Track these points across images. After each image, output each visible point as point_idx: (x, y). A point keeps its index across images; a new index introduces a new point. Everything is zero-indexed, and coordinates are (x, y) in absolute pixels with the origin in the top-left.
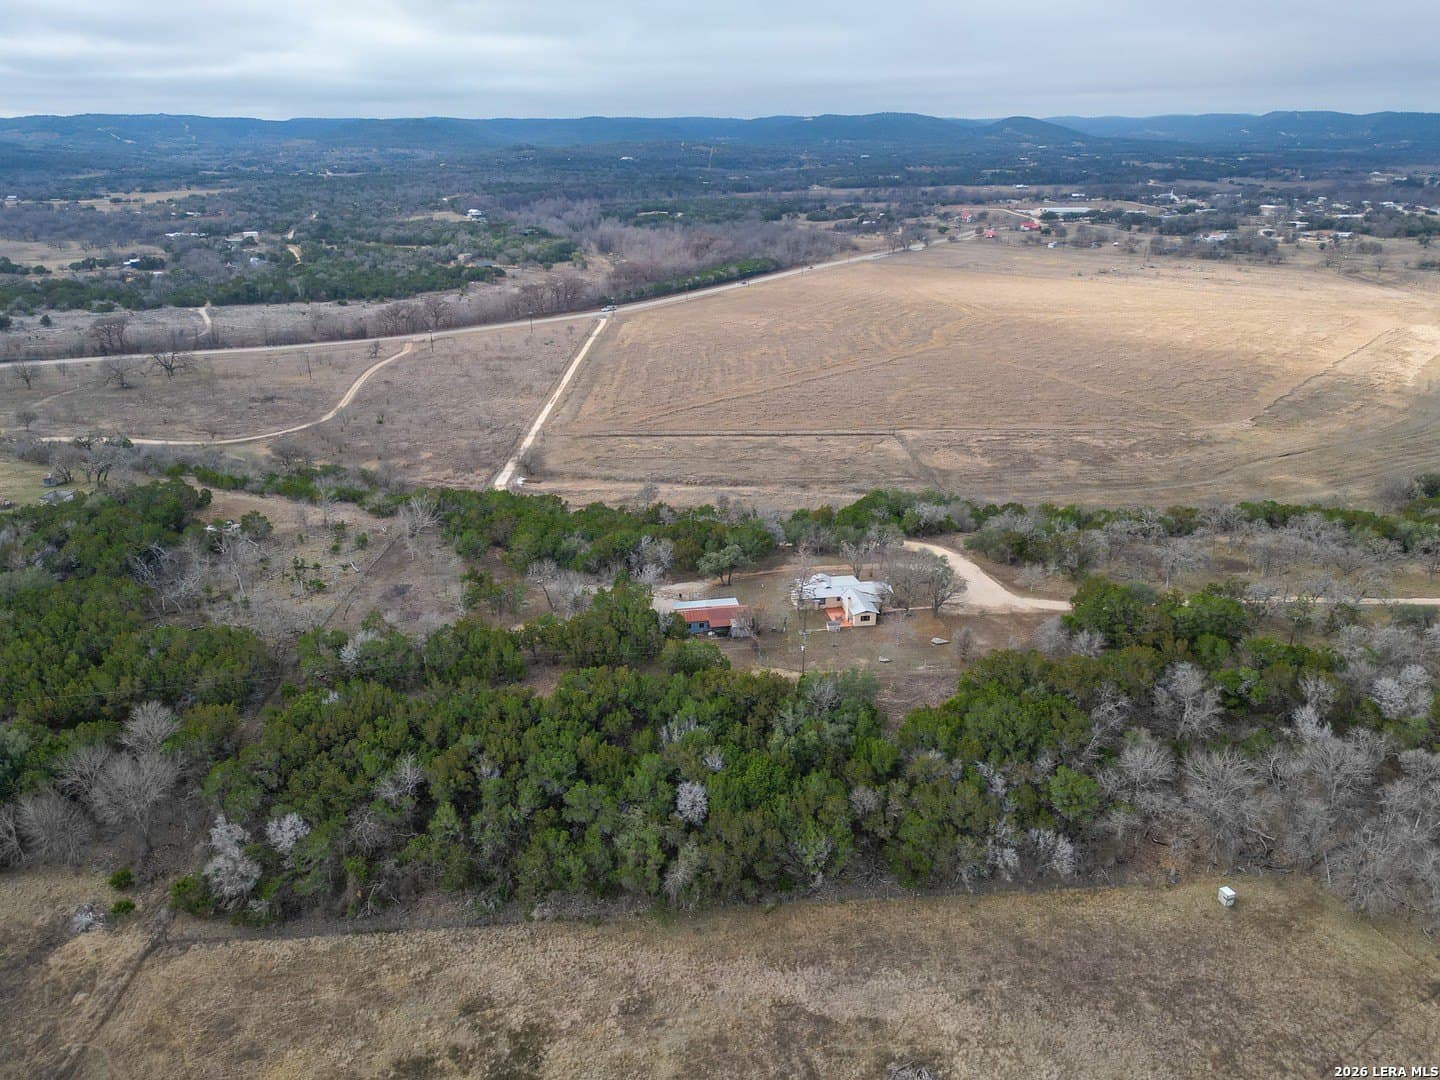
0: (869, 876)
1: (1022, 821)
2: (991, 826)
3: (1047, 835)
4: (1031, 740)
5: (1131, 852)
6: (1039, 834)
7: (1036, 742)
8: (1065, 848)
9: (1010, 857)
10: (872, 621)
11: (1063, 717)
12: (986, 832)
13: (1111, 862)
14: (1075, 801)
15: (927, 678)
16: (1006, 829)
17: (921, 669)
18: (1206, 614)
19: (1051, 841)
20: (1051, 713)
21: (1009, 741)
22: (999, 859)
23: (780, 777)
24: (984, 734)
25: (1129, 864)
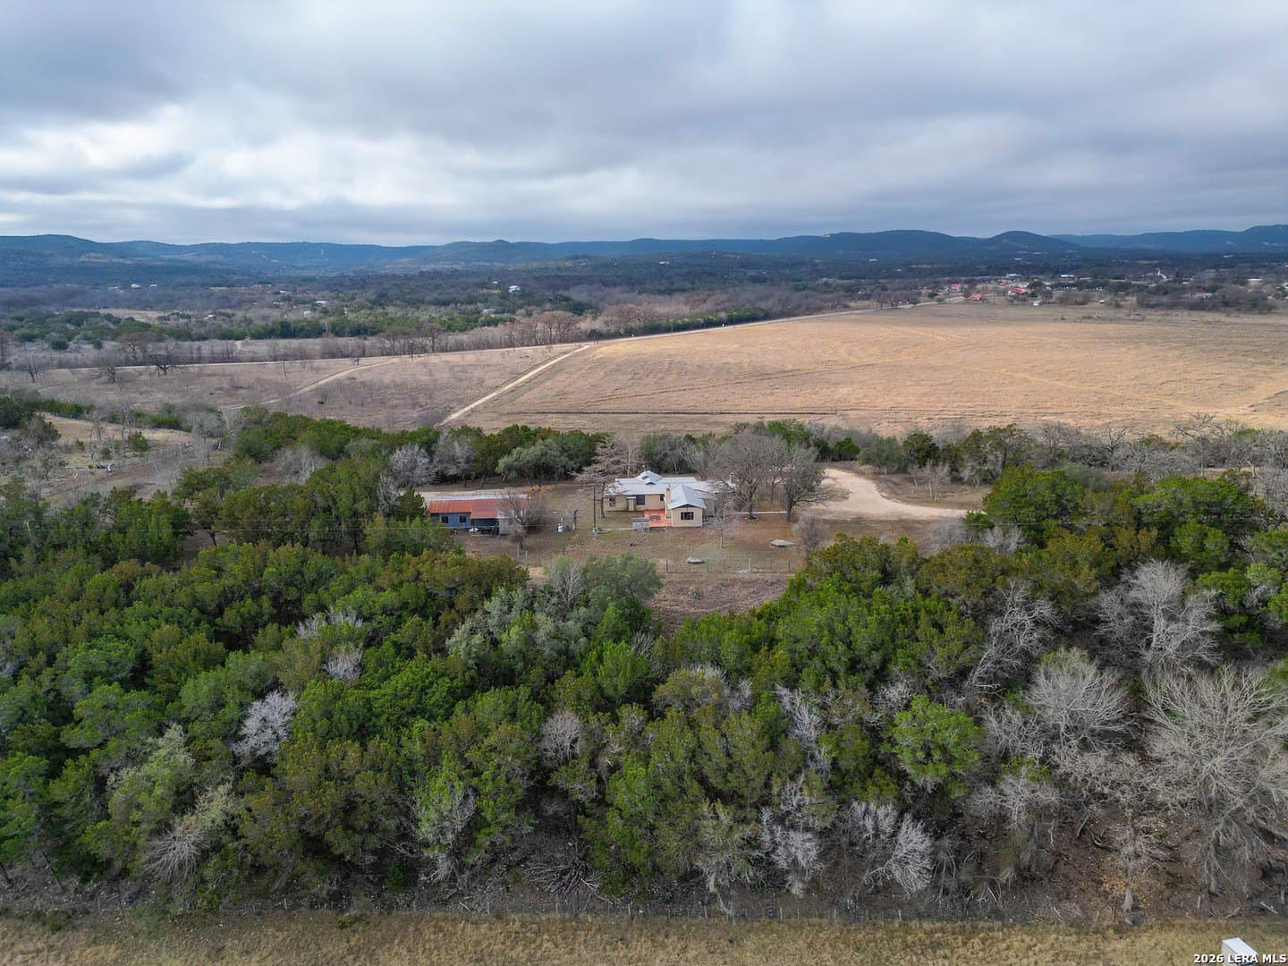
0: (564, 873)
1: (839, 785)
2: (775, 790)
3: (881, 812)
4: (876, 658)
5: (1048, 860)
6: (867, 812)
7: (885, 662)
8: (913, 839)
9: (801, 848)
10: (697, 521)
11: (937, 625)
12: (765, 802)
13: (1007, 874)
14: (937, 755)
15: (746, 583)
16: (803, 796)
17: (744, 573)
18: (1187, 500)
19: (887, 825)
20: (916, 618)
21: (837, 657)
22: (780, 850)
23: (439, 691)
24: (800, 647)
25: (1045, 882)
